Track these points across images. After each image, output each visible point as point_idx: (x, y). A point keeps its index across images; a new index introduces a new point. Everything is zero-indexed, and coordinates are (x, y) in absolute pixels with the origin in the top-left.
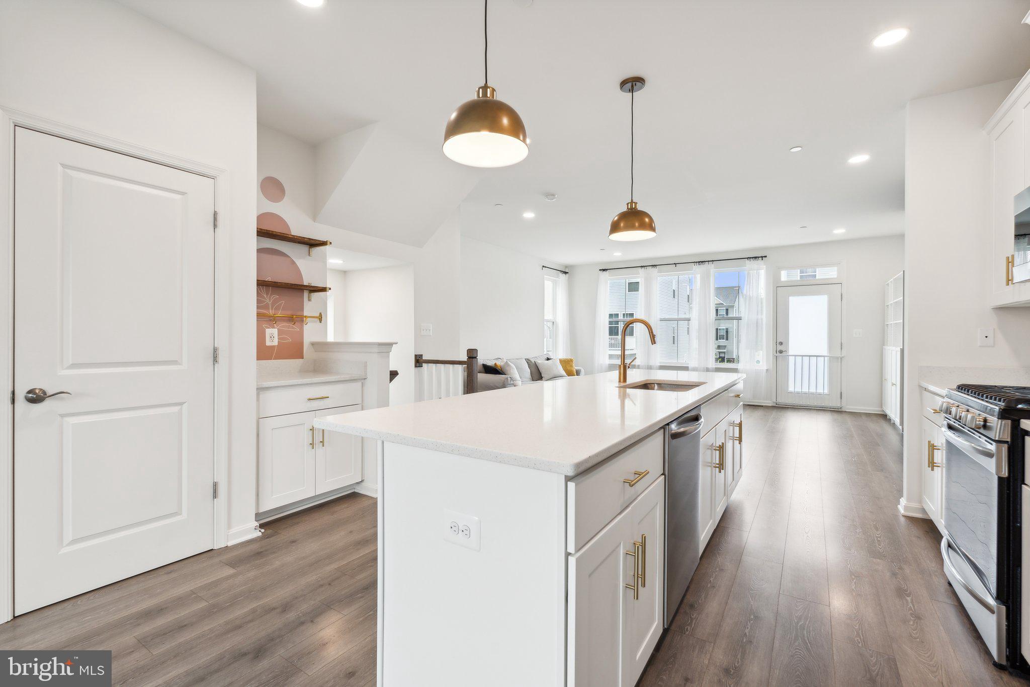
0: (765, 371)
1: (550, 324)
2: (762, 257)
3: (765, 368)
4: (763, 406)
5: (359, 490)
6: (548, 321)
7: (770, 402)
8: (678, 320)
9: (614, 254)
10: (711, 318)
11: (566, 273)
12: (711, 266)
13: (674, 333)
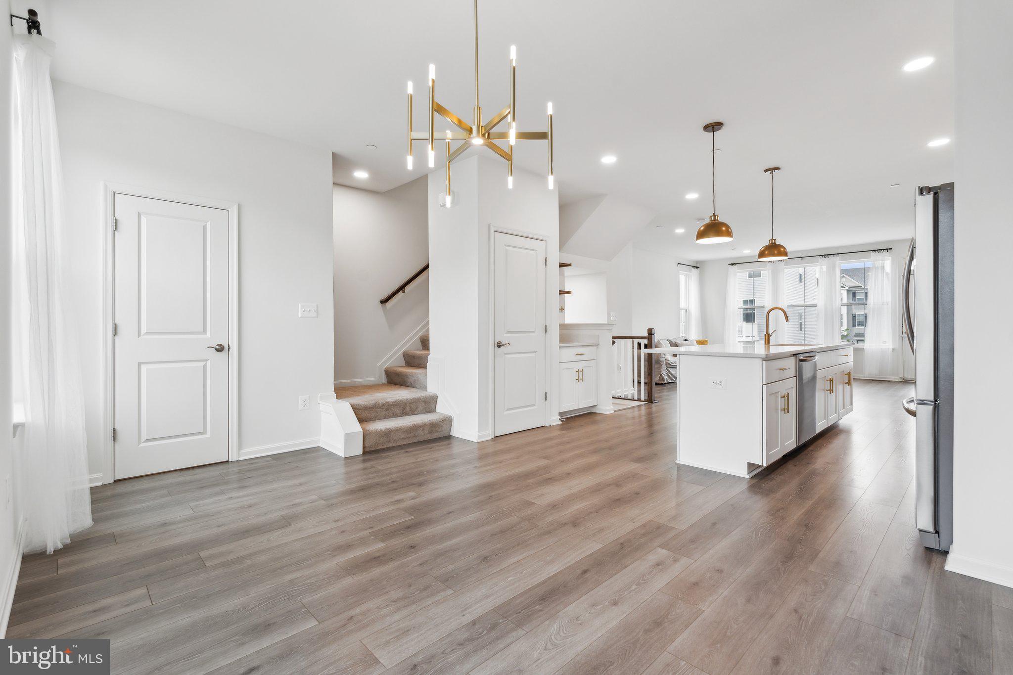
0: (890, 351)
1: (683, 312)
2: (887, 249)
3: (891, 347)
4: (889, 381)
5: (594, 410)
6: (682, 309)
7: (897, 377)
8: (805, 306)
9: (744, 252)
10: (837, 304)
11: (697, 268)
12: (837, 258)
13: (801, 320)
